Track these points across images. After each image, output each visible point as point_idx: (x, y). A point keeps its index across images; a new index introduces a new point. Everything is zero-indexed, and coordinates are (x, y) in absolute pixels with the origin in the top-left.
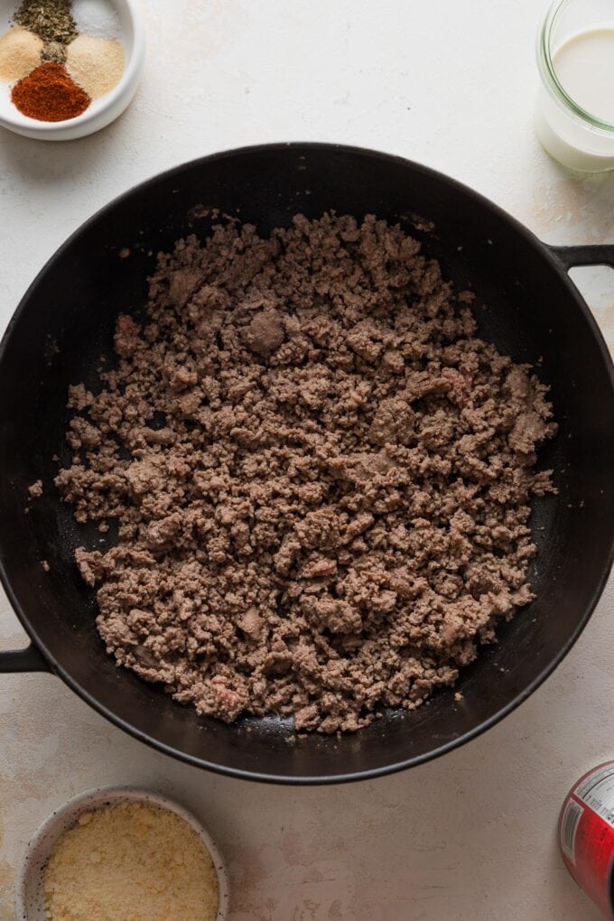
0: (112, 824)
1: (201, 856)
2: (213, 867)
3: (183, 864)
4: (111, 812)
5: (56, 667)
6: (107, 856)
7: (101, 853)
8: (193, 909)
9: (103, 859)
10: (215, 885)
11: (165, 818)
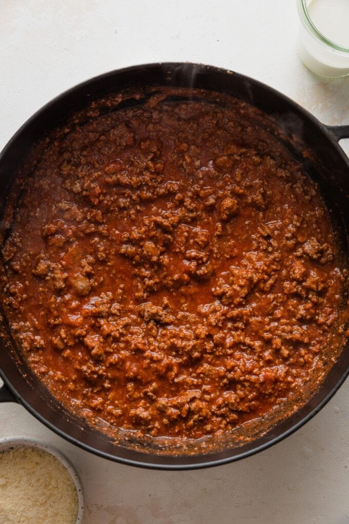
0: (14, 461)
1: (69, 483)
2: (76, 490)
3: (57, 487)
4: (14, 453)
5: (20, 400)
6: (10, 480)
7: (6, 478)
8: (62, 515)
9: (7, 482)
10: (76, 500)
11: (47, 458)
